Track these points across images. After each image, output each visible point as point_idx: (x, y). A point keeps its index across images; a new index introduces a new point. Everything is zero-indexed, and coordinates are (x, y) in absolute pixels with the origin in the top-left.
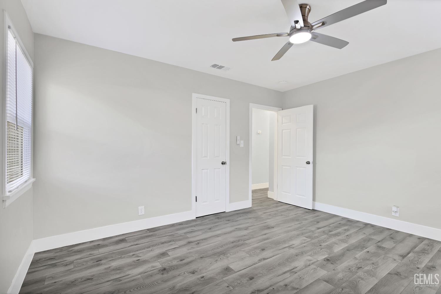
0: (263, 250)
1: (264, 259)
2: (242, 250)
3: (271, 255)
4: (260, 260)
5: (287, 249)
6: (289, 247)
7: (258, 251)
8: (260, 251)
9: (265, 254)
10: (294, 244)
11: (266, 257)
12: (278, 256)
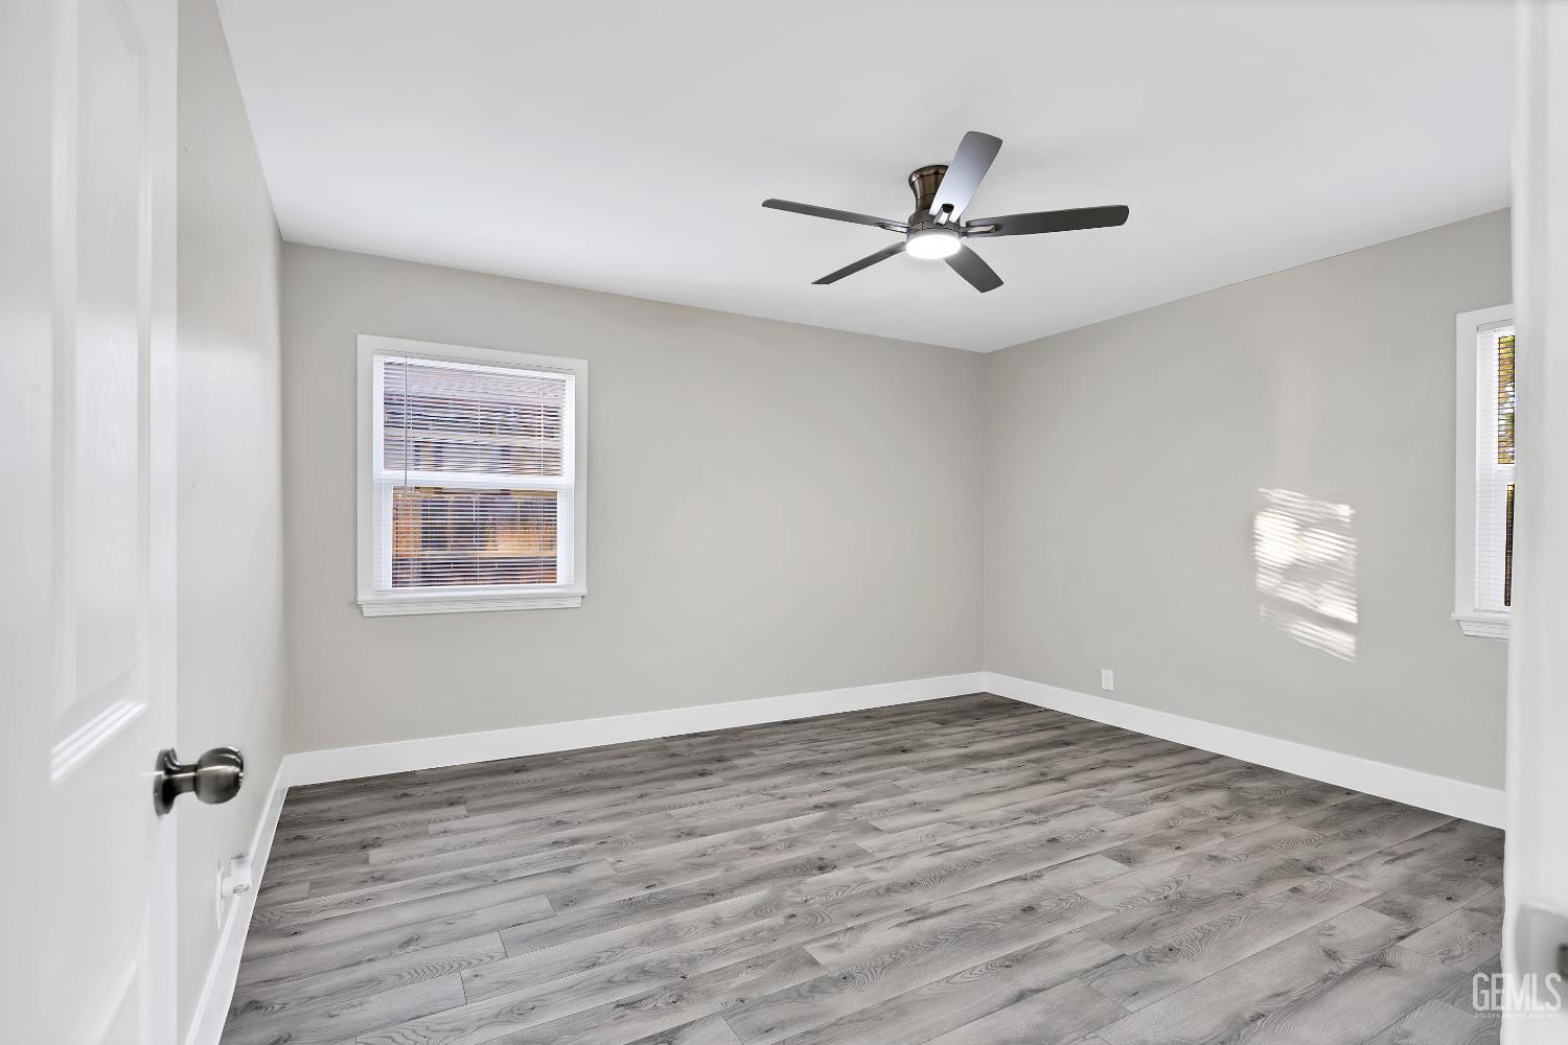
0: (1029, 909)
1: (1024, 879)
2: (1111, 913)
3: (1000, 890)
4: (1037, 876)
5: (936, 907)
6: (922, 915)
7: (1047, 906)
8: (1040, 906)
9: (1022, 894)
10: (897, 925)
11: (1015, 883)
12: (978, 886)
